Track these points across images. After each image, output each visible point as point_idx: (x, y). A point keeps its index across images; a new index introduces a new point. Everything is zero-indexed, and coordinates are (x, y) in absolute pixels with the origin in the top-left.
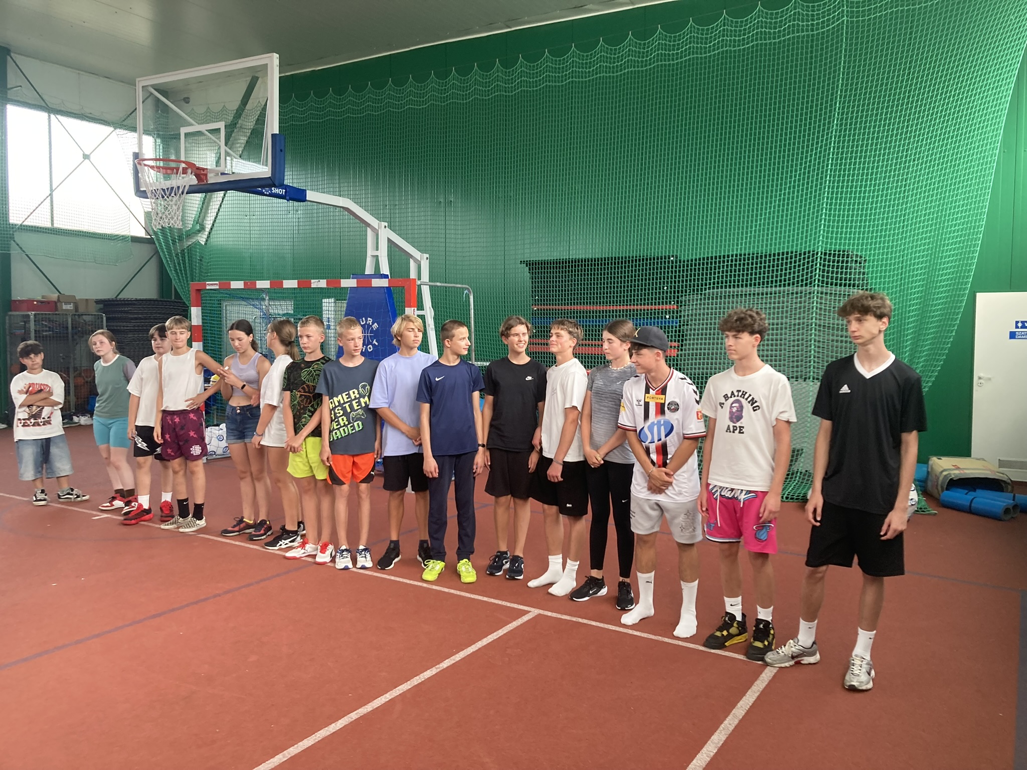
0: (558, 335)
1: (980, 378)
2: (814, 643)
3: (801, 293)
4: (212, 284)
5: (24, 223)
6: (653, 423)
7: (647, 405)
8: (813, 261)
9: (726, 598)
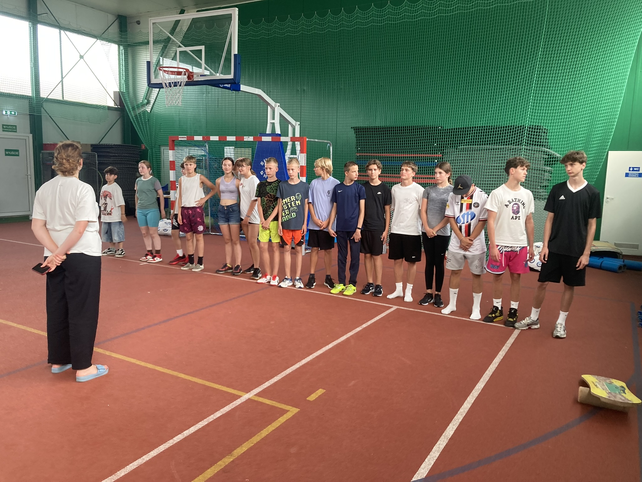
0: (407, 170)
1: (607, 198)
2: (538, 319)
3: (515, 149)
4: (182, 138)
5: (49, 97)
6: (464, 214)
7: (462, 204)
8: (523, 132)
9: (494, 299)
